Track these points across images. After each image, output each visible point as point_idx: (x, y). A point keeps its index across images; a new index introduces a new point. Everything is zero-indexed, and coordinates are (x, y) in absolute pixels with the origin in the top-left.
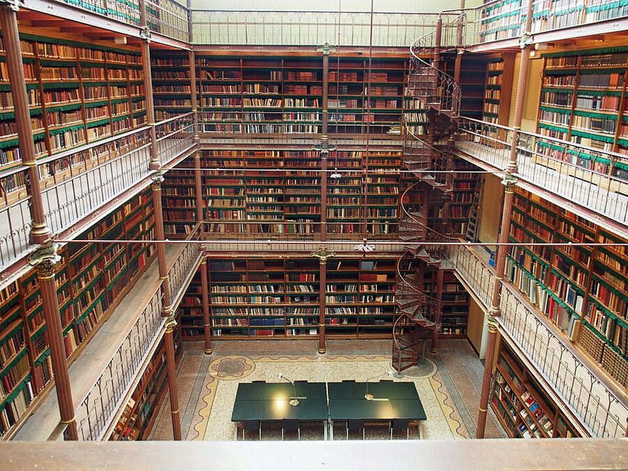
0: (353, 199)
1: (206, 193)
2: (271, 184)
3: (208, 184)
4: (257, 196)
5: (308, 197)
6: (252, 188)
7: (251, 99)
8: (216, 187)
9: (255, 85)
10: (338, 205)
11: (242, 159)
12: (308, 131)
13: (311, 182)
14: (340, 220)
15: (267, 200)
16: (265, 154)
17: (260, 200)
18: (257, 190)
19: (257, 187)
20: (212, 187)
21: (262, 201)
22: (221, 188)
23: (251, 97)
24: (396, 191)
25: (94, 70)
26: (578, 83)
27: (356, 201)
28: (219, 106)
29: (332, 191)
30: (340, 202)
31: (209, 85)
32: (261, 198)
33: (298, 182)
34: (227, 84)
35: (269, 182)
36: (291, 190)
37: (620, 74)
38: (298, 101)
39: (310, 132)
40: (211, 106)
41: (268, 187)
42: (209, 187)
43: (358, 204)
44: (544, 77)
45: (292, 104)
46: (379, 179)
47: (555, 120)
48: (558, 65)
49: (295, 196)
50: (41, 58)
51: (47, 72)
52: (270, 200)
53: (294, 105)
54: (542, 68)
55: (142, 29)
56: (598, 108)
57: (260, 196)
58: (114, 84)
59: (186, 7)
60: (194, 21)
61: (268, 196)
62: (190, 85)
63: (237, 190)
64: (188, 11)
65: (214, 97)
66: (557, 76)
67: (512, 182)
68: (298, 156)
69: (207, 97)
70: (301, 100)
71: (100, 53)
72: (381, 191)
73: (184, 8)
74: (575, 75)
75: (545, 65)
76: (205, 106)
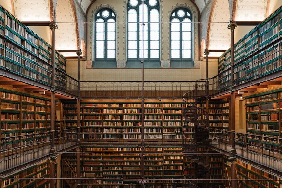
0: (159, 172)
1: (83, 169)
2: (116, 165)
3: (84, 165)
4: (109, 171)
5: (135, 171)
6: (106, 167)
7: (107, 122)
8: (88, 166)
9: (109, 116)
10: (151, 176)
11: (102, 152)
12: (135, 138)
13: (137, 164)
14: (153, 184)
15: (114, 173)
16: (113, 149)
17: (111, 173)
18: (109, 168)
19: (109, 166)
20: (86, 166)
21: (111, 174)
22: (90, 167)
23: (107, 121)
24: (181, 168)
25: (29, 106)
26: (260, 109)
27: (160, 174)
28: (91, 125)
29: (148, 169)
30: (152, 174)
31: (87, 116)
32: (111, 172)
33: (130, 164)
34: (96, 115)
35: (115, 164)
36: (126, 168)
37: (277, 103)
38: (130, 123)
39: (136, 138)
40: (87, 126)
41: (114, 166)
42: (84, 167)
43: (162, 175)
44: (246, 107)
45: (127, 125)
46: (172, 162)
47: (253, 127)
48: (251, 101)
49: (129, 172)
50: (2, 99)
51: (5, 105)
52: (116, 173)
53: (128, 125)
54: (245, 104)
55: (52, 87)
56: (270, 120)
57: (110, 171)
58: (38, 113)
59: (77, 79)
60: (81, 86)
61: (114, 171)
62: (77, 116)
63: (99, 168)
64: (78, 82)
65: (89, 121)
66: (251, 107)
67: (233, 158)
68: (131, 150)
69: (86, 121)
70: (132, 122)
71: (33, 99)
72: (173, 169)
73: (76, 80)
74: (259, 105)
75: (246, 102)
76: (84, 126)
